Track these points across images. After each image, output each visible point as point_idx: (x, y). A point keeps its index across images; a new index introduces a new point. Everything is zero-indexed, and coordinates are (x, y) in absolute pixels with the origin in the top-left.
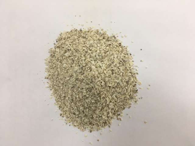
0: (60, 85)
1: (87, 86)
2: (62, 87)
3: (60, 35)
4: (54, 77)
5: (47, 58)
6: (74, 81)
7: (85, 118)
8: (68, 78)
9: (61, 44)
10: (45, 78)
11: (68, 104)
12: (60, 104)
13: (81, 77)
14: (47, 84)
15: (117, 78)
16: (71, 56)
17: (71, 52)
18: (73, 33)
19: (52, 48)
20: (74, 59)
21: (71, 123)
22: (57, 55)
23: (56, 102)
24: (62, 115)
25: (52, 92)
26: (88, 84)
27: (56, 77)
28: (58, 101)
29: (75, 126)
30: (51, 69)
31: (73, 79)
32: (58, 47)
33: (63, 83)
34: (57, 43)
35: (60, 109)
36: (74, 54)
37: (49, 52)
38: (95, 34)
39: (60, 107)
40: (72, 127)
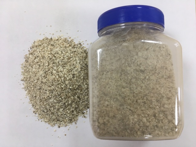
0: (31, 86)
1: (49, 88)
2: (33, 89)
3: (34, 43)
4: (27, 79)
5: (23, 63)
6: (40, 83)
7: (52, 115)
8: (36, 81)
9: (34, 51)
10: (21, 80)
11: (38, 103)
12: (33, 103)
13: (44, 80)
14: (22, 85)
15: (78, 81)
16: (39, 62)
17: (39, 58)
18: (44, 42)
19: (27, 55)
20: (40, 65)
21: (43, 119)
22: (30, 61)
23: (29, 101)
24: (35, 112)
25: (26, 92)
26: (50, 87)
27: (29, 79)
28: (31, 100)
29: (45, 122)
30: (26, 72)
31: (39, 82)
32: (31, 54)
33: (33, 85)
34: (31, 50)
35: (33, 107)
36: (41, 60)
37: (24, 58)
38: (62, 42)
39: (33, 105)
40: (43, 122)
